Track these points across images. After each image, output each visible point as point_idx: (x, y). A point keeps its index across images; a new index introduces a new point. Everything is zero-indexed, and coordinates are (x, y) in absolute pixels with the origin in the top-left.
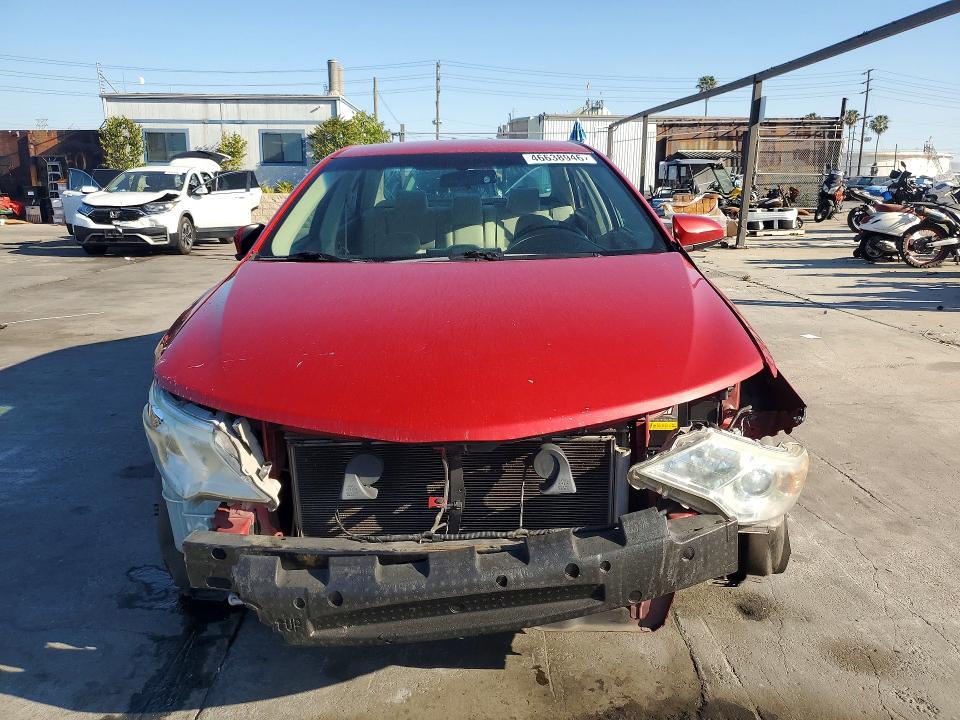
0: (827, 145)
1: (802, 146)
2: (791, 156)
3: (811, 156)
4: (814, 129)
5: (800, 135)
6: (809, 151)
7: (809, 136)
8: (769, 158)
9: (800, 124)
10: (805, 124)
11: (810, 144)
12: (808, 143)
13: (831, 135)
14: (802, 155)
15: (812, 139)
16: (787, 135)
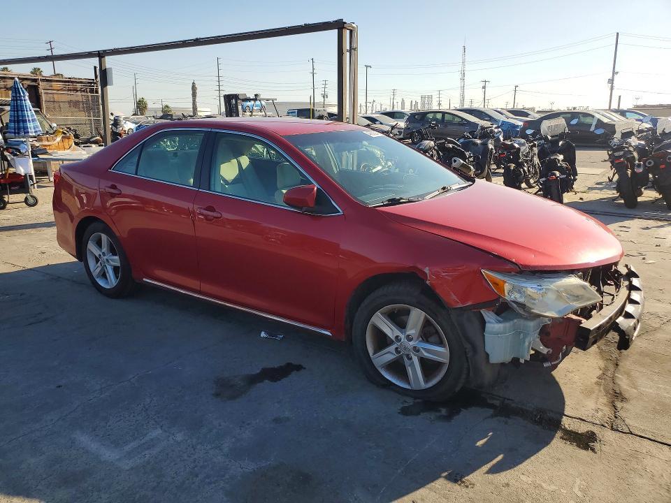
0: (90, 98)
1: (74, 98)
2: (67, 105)
3: (81, 106)
4: (79, 86)
5: (70, 90)
6: (78, 102)
7: (77, 91)
8: (51, 105)
9: (68, 82)
10: (72, 82)
11: (78, 96)
12: (77, 96)
13: (92, 91)
14: (75, 104)
15: (79, 93)
16: (61, 90)
